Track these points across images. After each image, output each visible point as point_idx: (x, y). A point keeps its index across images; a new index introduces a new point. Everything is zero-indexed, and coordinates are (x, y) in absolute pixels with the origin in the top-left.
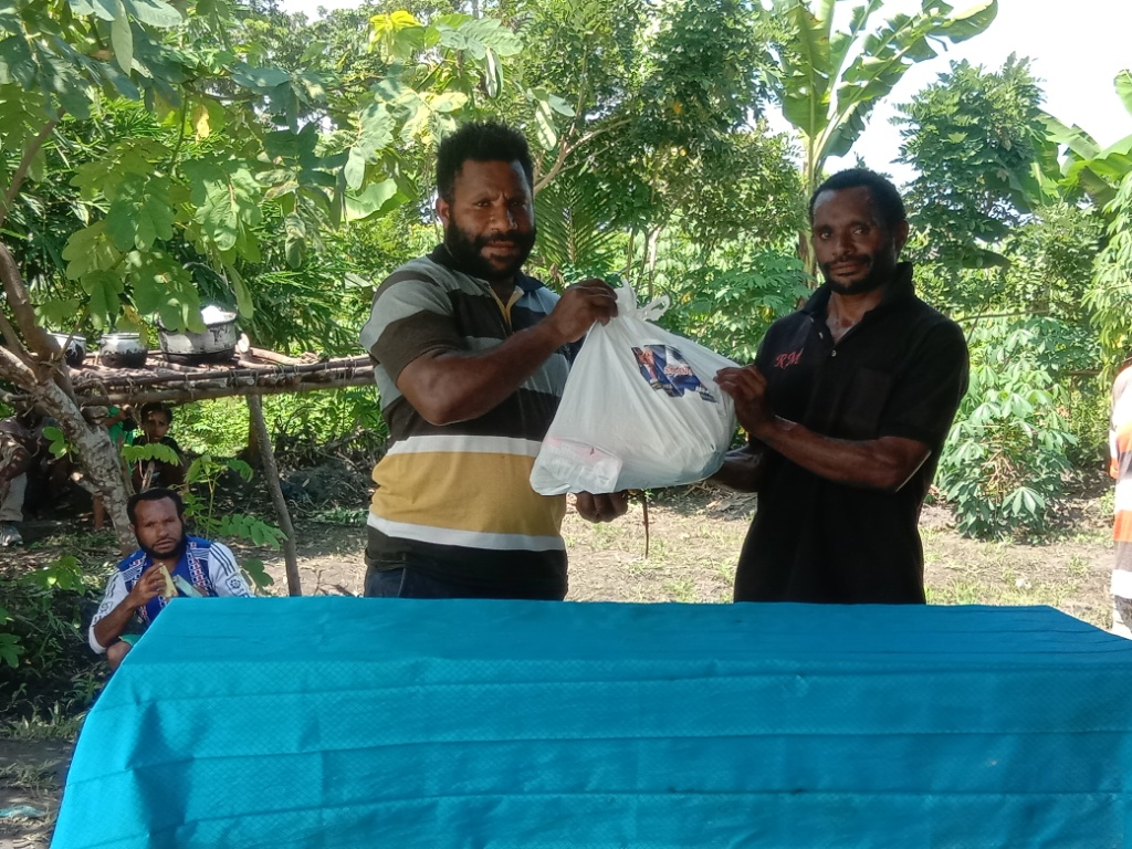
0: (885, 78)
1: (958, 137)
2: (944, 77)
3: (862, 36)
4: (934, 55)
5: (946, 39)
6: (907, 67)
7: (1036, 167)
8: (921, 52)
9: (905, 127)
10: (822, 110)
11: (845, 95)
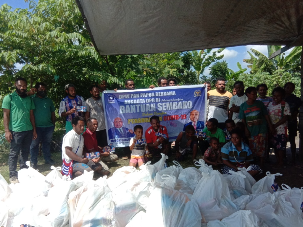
0: (208, 64)
1: (217, 72)
2: (215, 64)
3: (205, 59)
4: (215, 61)
5: (217, 59)
6: (211, 63)
7: (227, 75)
8: (213, 61)
9: (211, 70)
10: (200, 68)
11: (203, 66)
